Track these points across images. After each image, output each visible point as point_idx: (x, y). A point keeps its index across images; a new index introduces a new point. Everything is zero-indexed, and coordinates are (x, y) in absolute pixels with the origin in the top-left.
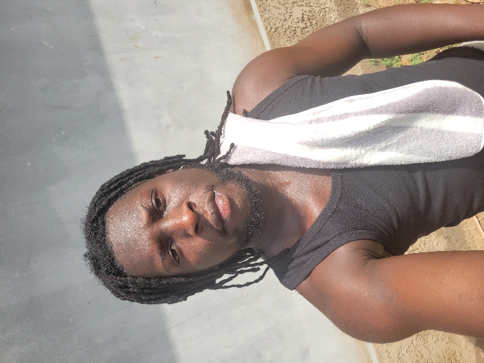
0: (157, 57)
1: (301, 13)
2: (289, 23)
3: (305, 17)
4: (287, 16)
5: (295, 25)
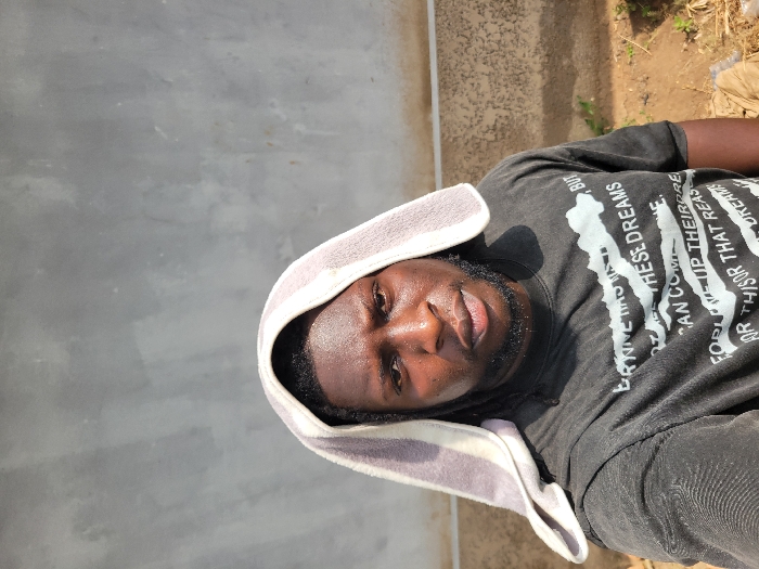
1: (495, 118)
2: (474, 132)
3: (499, 125)
4: (475, 121)
5: (481, 136)
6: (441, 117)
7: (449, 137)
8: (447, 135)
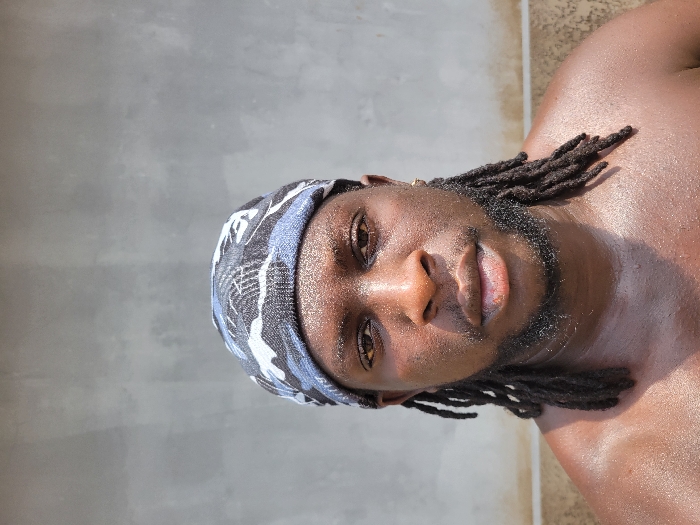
0: (379, 36)
1: (590, 10)
2: (566, 21)
3: (594, 17)
4: (567, 11)
5: (574, 26)
6: (530, 6)
7: (539, 24)
8: (536, 22)
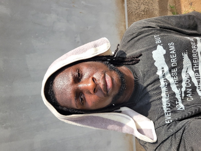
0: (81, 13)
1: (144, 8)
2: (138, 11)
4: (138, 8)
5: (140, 13)
6: (127, 5)
7: (130, 12)
